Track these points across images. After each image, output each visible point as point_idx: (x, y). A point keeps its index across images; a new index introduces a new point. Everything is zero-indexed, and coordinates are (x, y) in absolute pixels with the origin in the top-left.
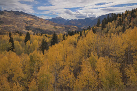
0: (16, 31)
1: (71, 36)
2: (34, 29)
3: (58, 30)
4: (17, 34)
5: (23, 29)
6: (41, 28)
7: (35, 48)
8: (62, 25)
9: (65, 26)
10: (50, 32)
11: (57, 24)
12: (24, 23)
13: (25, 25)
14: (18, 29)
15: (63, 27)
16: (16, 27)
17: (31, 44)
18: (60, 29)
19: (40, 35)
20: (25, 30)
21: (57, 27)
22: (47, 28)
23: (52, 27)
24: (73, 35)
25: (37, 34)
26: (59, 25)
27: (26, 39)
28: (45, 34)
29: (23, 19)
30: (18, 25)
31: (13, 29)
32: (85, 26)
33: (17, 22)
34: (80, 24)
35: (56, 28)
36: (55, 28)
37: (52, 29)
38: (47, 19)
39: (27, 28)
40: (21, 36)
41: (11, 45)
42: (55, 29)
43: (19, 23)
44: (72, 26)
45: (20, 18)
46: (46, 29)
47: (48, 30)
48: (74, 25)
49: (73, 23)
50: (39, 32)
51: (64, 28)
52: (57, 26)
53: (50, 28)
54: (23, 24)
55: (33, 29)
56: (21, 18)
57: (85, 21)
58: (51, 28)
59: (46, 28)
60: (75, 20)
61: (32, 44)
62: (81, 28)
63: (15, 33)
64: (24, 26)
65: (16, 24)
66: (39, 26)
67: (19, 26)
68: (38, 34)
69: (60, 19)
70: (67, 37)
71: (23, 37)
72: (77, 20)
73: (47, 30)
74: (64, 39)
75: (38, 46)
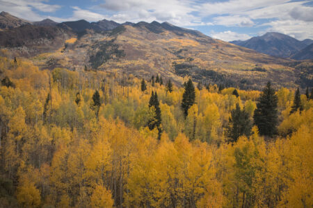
0: (155, 79)
2: (197, 72)
3: (270, 75)
4: (158, 84)
5: (169, 73)
6: (215, 70)
7: (213, 127)
8: (284, 61)
9: (296, 63)
10: (244, 82)
11: (266, 56)
12: (171, 56)
13: (173, 61)
14: (157, 70)
15: (286, 64)
16: (152, 65)
17: (201, 114)
18: (277, 72)
19: (218, 89)
20: (173, 76)
21: (265, 66)
22: (233, 69)
23: (249, 68)
25: (208, 88)
26: (274, 62)
27: (184, 100)
28: (231, 89)
29: (169, 44)
30: (156, 60)
31: (147, 72)
33: (153, 52)
35: (264, 70)
36: (259, 70)
37: (250, 73)
38: (234, 42)
39: (180, 70)
40: (171, 91)
41: (154, 114)
42: (260, 73)
43: (158, 55)
45: (162, 43)
46: (230, 71)
47: (236, 74)
50: (210, 81)
51: (289, 69)
52: (266, 63)
53: (243, 70)
54: (169, 59)
55: (194, 74)
56: (164, 40)
58: (247, 70)
59: (229, 68)
61: (203, 115)
63: (153, 83)
64: (171, 64)
65: (153, 57)
66: (212, 62)
67: (159, 63)
68: (211, 88)
69: (279, 38)
71: (177, 95)
73: (232, 76)
74: (298, 106)
75: (219, 123)
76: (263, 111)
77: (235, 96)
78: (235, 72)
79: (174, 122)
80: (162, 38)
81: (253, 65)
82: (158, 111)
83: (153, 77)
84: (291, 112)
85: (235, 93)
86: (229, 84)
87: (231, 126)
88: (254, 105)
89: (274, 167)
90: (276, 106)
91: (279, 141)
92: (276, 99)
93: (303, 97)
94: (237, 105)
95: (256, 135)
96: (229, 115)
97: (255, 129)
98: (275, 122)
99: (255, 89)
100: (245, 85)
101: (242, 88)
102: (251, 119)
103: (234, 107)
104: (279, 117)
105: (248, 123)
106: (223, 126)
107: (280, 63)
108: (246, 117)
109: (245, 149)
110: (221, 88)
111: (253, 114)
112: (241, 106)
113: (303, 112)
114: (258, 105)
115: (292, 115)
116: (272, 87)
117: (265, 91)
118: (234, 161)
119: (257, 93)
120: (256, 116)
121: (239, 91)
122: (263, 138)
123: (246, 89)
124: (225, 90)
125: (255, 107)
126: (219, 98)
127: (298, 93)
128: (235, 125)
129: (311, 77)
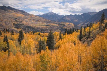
0: (6, 30)
1: (69, 34)
2: (24, 27)
3: (51, 27)
4: (7, 32)
5: (12, 27)
6: (31, 26)
7: (31, 48)
8: (56, 22)
9: (59, 23)
11: (49, 20)
12: (13, 20)
13: (13, 22)
14: (7, 26)
15: (56, 24)
16: (4, 24)
18: (53, 26)
19: (33, 33)
20: (14, 28)
21: (49, 24)
23: (44, 25)
24: (71, 33)
25: (29, 33)
26: (52, 23)
27: (19, 38)
28: (38, 33)
29: (11, 15)
30: (5, 22)
31: (2, 27)
32: (82, 23)
33: (4, 18)
34: (76, 21)
35: (49, 26)
37: (44, 27)
38: (38, 15)
39: (17, 26)
40: (13, 35)
41: (6, 45)
43: (6, 20)
44: (68, 23)
45: (8, 15)
46: (37, 26)
47: (39, 27)
48: (69, 21)
49: (68, 19)
50: (29, 30)
51: (58, 25)
52: (50, 23)
53: (42, 26)
54: (12, 22)
55: (23, 27)
56: (9, 14)
57: (83, 17)
58: (43, 26)
59: (37, 25)
60: (71, 15)
61: (27, 44)
62: (78, 25)
63: (5, 32)
64: (13, 24)
65: (4, 21)
66: (30, 23)
67: (7, 23)
68: (30, 33)
70: (64, 36)
71: (16, 36)
72: (73, 15)
73: (38, 28)
74: (61, 38)
76: (50, 41)
77: (39, 36)
79: (15, 47)
80: (8, 13)
81: (45, 24)
82: (8, 43)
83: (5, 29)
84: (59, 40)
85: (39, 34)
86: (37, 31)
87: (39, 47)
88: (46, 38)
89: (54, 60)
90: (53, 38)
91: (55, 51)
92: (53, 36)
93: (62, 35)
94: (40, 39)
95: (48, 50)
96: (37, 43)
97: (47, 47)
98: (54, 44)
99: (46, 33)
100: (43, 31)
101: (42, 32)
103: (39, 40)
104: (55, 42)
105: (44, 45)
106: (35, 47)
107: (54, 23)
108: (44, 43)
109: (44, 55)
111: (46, 42)
112: (42, 39)
113: (63, 40)
115: (59, 41)
116: (52, 32)
117: (50, 33)
118: (40, 60)
120: (47, 42)
121: (41, 34)
122: (50, 50)
123: (43, 33)
124: (36, 33)
125: (47, 39)
126: (33, 36)
127: (60, 33)
128: (40, 46)
129: (64, 28)
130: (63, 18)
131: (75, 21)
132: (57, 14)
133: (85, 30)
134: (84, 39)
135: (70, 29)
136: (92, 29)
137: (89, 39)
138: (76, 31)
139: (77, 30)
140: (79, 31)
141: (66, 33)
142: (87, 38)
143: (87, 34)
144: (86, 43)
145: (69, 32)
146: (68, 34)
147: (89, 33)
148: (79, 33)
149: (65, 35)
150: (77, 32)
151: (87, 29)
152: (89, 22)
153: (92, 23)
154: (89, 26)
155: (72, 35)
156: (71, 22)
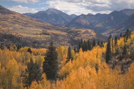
1: (87, 51)
6: (14, 34)
7: (13, 77)
8: (61, 28)
9: (68, 30)
10: (35, 42)
11: (49, 25)
15: (62, 30)
17: (4, 68)
18: (56, 35)
19: (16, 48)
22: (27, 34)
23: (39, 33)
24: (90, 49)
25: (8, 48)
26: (54, 29)
28: (26, 48)
32: (111, 30)
34: (99, 25)
35: (48, 34)
37: (39, 36)
38: (26, 14)
42: (46, 36)
44: (83, 31)
46: (25, 35)
47: (30, 37)
48: (86, 27)
49: (84, 22)
50: (10, 42)
52: (49, 29)
53: (34, 34)
57: (112, 18)
58: (37, 34)
59: (24, 33)
60: (89, 15)
62: (103, 34)
66: (11, 28)
68: (11, 48)
69: (56, 13)
70: (77, 54)
72: (93, 15)
73: (27, 38)
74: (70, 57)
75: (19, 74)
76: (49, 62)
77: (29, 53)
78: (28, 36)
81: (40, 30)
84: (66, 62)
85: (29, 51)
86: (25, 44)
87: (27, 75)
88: (43, 58)
90: (56, 58)
91: (58, 82)
92: (56, 54)
93: (72, 51)
94: (31, 60)
95: (45, 80)
96: (26, 67)
97: (44, 75)
98: (57, 69)
99: (43, 47)
100: (36, 44)
101: (34, 47)
102: (41, 68)
103: (29, 61)
104: (59, 66)
105: (39, 71)
106: (21, 76)
107: (58, 30)
108: (38, 68)
110: (19, 48)
111: (42, 65)
112: (34, 60)
113: (74, 61)
114: (45, 58)
115: (67, 64)
116: (54, 45)
117: (49, 48)
119: (44, 50)
120: (44, 66)
121: (32, 49)
122: (49, 81)
123: (37, 47)
124: (22, 48)
125: (44, 60)
127: (69, 49)
128: (30, 74)
129: (76, 38)
130: (75, 20)
131: (97, 26)
132: (63, 12)
133: (116, 43)
134: (114, 59)
135: (89, 41)
136: (129, 40)
137: (124, 61)
138: (98, 44)
139: (102, 43)
140: (105, 44)
141: (81, 49)
142: (120, 59)
143: (121, 51)
144: (119, 67)
145: (87, 46)
146: (85, 49)
147: (125, 48)
148: (104, 49)
149: (78, 52)
150: (102, 46)
151: (121, 42)
152: (123, 28)
153: (130, 29)
154: (124, 36)
155: (91, 52)
156: (90, 28)
